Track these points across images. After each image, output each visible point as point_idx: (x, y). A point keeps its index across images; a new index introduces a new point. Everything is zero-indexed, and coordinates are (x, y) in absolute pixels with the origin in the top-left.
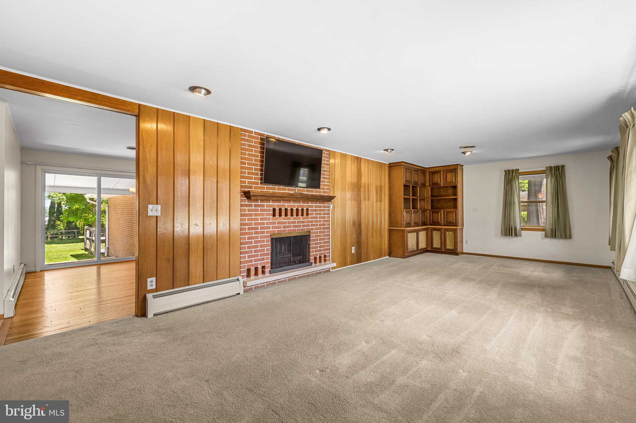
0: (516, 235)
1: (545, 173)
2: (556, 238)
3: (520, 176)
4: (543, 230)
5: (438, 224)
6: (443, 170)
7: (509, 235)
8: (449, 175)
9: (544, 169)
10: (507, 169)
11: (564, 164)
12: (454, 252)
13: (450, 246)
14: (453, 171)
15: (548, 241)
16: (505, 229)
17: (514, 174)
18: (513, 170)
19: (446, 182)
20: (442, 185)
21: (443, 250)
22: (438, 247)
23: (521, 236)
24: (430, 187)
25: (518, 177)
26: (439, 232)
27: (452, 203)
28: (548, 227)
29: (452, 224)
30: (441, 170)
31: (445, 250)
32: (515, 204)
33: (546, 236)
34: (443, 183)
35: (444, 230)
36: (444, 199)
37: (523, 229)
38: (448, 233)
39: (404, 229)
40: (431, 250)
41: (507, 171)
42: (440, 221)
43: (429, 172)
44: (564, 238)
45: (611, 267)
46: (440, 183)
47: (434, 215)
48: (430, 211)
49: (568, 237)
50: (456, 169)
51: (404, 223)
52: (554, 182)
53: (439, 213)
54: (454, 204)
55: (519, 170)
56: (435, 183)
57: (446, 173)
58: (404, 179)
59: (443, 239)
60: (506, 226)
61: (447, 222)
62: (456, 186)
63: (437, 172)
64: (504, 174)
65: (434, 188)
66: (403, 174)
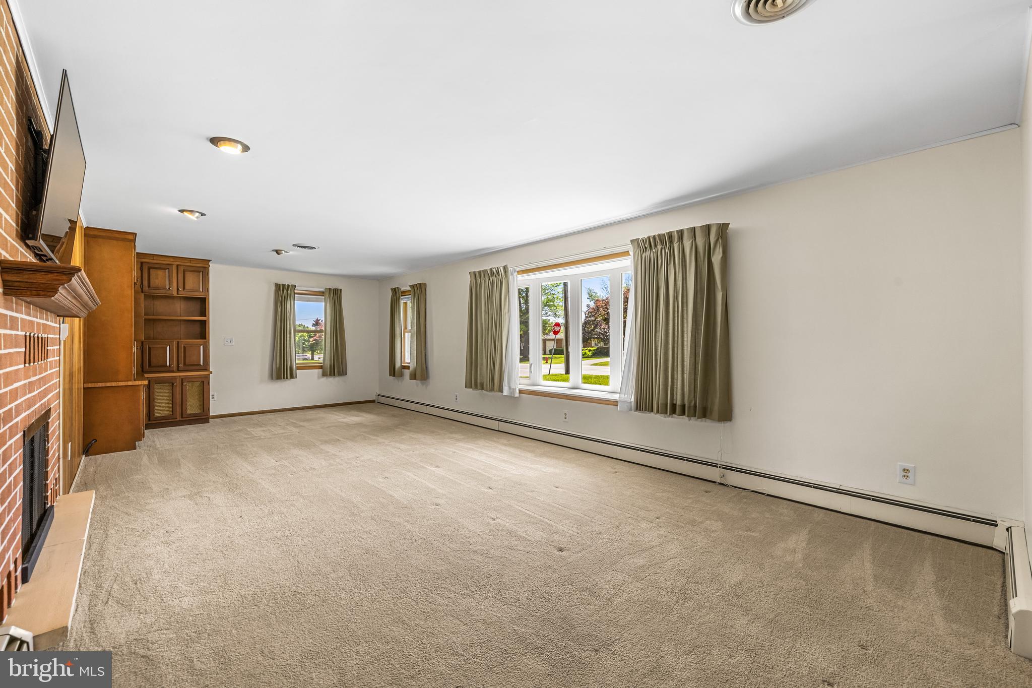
0: (292, 377)
1: (323, 296)
2: (334, 375)
3: (296, 295)
4: (321, 367)
5: (163, 368)
6: (177, 266)
7: (284, 378)
8: (192, 281)
9: (322, 290)
10: (280, 282)
11: (340, 288)
12: (202, 417)
13: (192, 407)
14: (200, 272)
15: (324, 380)
16: (279, 370)
17: (289, 292)
18: (288, 286)
19: (184, 288)
20: (176, 293)
21: (179, 418)
22: (166, 414)
23: (296, 378)
24: (143, 295)
25: (293, 296)
26: (167, 384)
27: (197, 329)
28: (328, 363)
29: (196, 367)
30: (173, 265)
31: (182, 417)
32: (290, 333)
33: (324, 375)
34: (178, 289)
35: (182, 379)
36: (180, 320)
37: (299, 368)
38: (190, 384)
39: (137, 383)
40: (150, 422)
41: (280, 285)
42: (168, 364)
43: (142, 263)
44: (341, 375)
45: (375, 400)
46: (169, 288)
47: (153, 352)
48: (144, 342)
49: (344, 373)
50: (206, 267)
51: (134, 370)
52: (332, 307)
53: (168, 348)
54: (202, 331)
55: (295, 286)
56: (157, 288)
57: (184, 272)
58: (135, 273)
59: (178, 397)
60: (278, 366)
61: (185, 364)
62: (206, 298)
63: (163, 266)
64: (273, 288)
65: (154, 297)
66: (133, 260)
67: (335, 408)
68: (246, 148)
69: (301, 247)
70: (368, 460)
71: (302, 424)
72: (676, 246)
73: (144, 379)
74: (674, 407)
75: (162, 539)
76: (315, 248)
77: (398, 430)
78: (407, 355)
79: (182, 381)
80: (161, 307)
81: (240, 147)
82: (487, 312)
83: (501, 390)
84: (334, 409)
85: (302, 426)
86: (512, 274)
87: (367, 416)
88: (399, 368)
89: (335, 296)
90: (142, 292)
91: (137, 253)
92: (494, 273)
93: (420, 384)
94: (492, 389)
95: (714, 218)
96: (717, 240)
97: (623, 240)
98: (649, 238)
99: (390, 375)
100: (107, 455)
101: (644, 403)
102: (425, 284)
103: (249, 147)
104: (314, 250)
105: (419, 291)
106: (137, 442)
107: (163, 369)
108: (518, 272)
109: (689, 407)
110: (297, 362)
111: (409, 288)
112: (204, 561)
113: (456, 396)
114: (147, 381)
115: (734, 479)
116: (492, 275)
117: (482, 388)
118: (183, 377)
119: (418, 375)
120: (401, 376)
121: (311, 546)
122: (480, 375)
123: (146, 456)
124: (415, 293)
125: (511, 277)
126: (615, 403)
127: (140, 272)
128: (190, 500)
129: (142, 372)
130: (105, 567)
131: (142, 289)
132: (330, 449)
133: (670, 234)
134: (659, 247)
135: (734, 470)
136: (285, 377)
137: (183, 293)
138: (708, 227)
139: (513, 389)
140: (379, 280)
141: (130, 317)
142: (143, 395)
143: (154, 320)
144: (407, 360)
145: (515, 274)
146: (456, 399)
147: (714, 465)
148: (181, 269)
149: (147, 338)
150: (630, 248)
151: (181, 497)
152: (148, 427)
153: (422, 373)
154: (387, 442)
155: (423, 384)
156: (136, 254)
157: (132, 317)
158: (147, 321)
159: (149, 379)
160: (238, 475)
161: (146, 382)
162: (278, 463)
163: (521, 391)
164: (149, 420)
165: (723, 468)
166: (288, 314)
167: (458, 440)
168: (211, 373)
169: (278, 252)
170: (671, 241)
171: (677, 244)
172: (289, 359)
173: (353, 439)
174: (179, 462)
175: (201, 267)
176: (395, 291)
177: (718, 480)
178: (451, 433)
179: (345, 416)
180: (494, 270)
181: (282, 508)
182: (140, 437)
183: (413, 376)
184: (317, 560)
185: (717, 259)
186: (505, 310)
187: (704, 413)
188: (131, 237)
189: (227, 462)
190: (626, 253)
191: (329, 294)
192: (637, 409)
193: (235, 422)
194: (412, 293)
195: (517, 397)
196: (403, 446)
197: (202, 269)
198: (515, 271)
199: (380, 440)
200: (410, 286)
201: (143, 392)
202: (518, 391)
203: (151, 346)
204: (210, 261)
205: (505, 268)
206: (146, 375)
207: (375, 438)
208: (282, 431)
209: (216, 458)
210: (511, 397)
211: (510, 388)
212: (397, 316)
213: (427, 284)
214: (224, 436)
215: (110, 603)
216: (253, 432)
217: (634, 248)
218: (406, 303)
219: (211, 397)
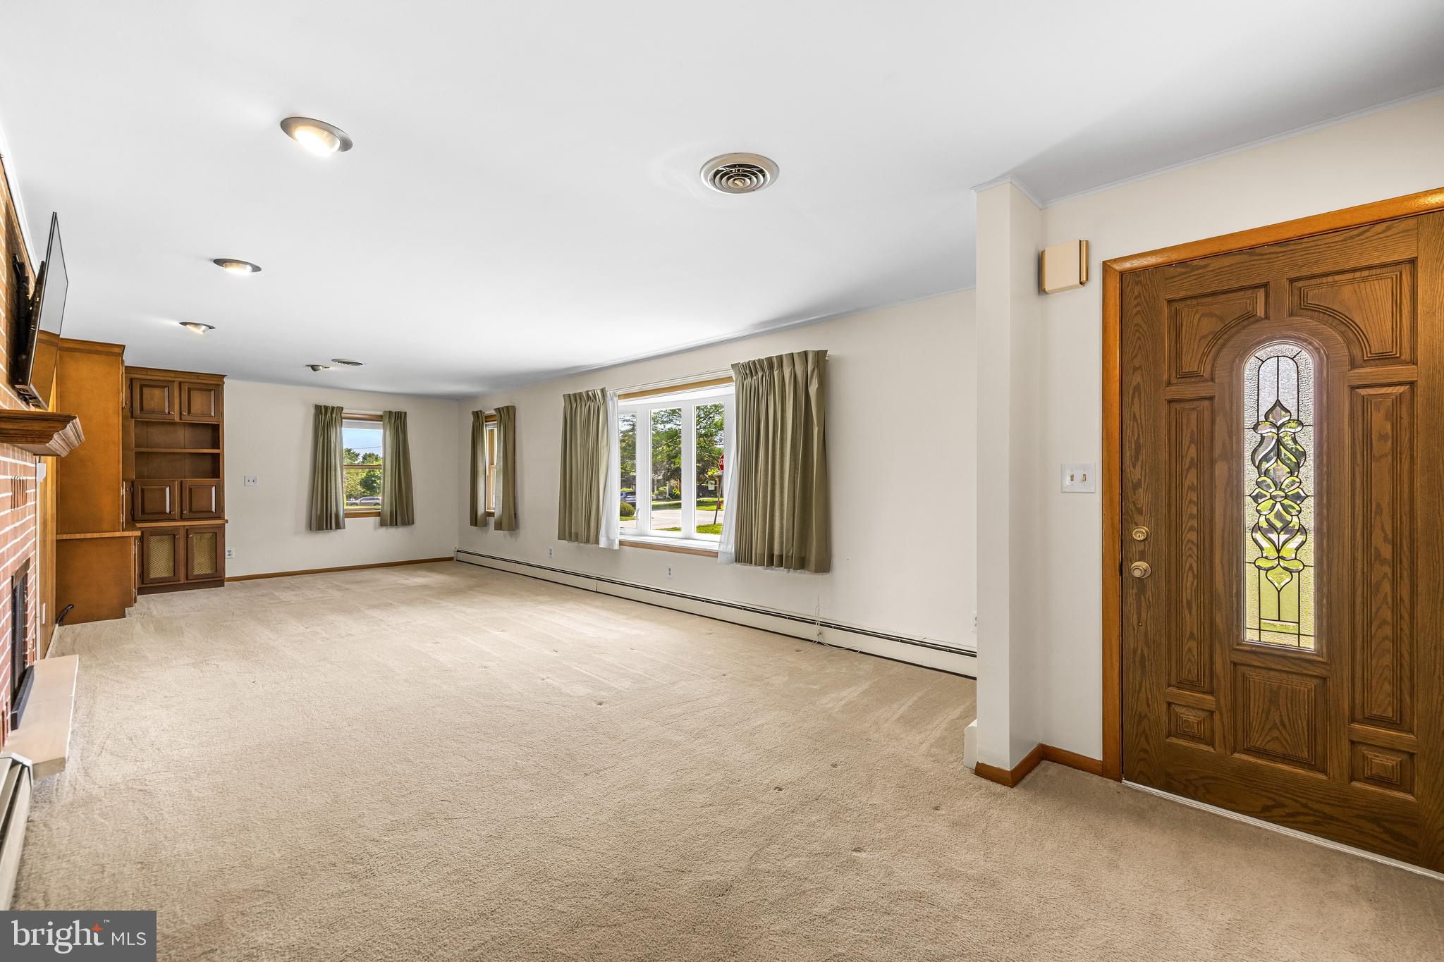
0: (338, 527)
1: (381, 421)
2: (396, 524)
3: (343, 420)
4: (379, 514)
5: (161, 515)
6: (180, 383)
7: (327, 529)
8: (198, 402)
9: (380, 413)
10: (322, 404)
11: (404, 411)
12: (215, 579)
13: (201, 566)
14: (211, 390)
15: (383, 531)
16: (320, 519)
17: (334, 416)
18: (333, 408)
19: (189, 412)
20: (178, 418)
21: (183, 581)
22: (165, 575)
23: (344, 528)
24: (133, 420)
25: (340, 421)
26: (166, 537)
27: (207, 465)
28: (387, 509)
29: (206, 514)
30: (174, 381)
31: (187, 579)
32: (335, 470)
33: (383, 524)
34: (181, 414)
35: (187, 530)
36: (185, 453)
37: (348, 515)
38: (198, 536)
39: (126, 534)
40: (144, 586)
41: (321, 406)
42: (168, 510)
43: (131, 380)
44: (406, 525)
45: (453, 558)
46: (169, 413)
47: (148, 495)
48: (135, 483)
49: (411, 522)
50: (219, 385)
51: (123, 518)
52: (394, 436)
53: (168, 489)
54: (214, 467)
55: (343, 408)
56: (153, 412)
57: (189, 390)
58: (123, 396)
59: (182, 552)
60: (319, 512)
61: (190, 510)
62: (219, 425)
63: (161, 384)
64: (312, 411)
65: (148, 424)
66: (120, 377)
67: (397, 568)
68: (256, 269)
69: (344, 362)
70: (421, 625)
71: (347, 586)
72: (776, 373)
73: (135, 529)
74: (771, 556)
75: (161, 704)
76: (362, 364)
77: (470, 592)
78: (492, 499)
79: (188, 531)
80: (159, 437)
81: (249, 268)
82: (583, 445)
83: (597, 542)
84: (395, 569)
85: (347, 589)
86: (612, 399)
87: (435, 577)
88: (482, 515)
89: (396, 422)
90: (132, 417)
91: (126, 367)
92: (590, 397)
93: (508, 537)
94: (588, 541)
95: (812, 344)
96: (814, 369)
97: (724, 363)
98: (749, 362)
99: (471, 525)
100: (88, 624)
101: (743, 555)
102: (514, 408)
103: (257, 267)
104: (361, 366)
105: (507, 416)
106: (126, 609)
107: (161, 517)
108: (619, 396)
109: (787, 557)
110: (346, 507)
111: (493, 412)
112: (207, 720)
113: (551, 550)
114: (140, 532)
115: (832, 636)
116: (588, 400)
117: (577, 539)
118: (188, 527)
119: (505, 524)
120: (486, 526)
121: (330, 706)
122: (576, 522)
123: (139, 624)
124: (501, 419)
125: (610, 404)
126: (715, 554)
127: (129, 391)
128: (195, 668)
129: (132, 520)
130: (95, 727)
131: (132, 413)
132: (377, 614)
133: (770, 360)
134: (760, 374)
135: (831, 627)
136: (328, 527)
137: (188, 419)
138: (806, 353)
139: (612, 540)
140: (457, 400)
141: (116, 452)
142: (134, 549)
143: (149, 453)
144: (493, 505)
145: (616, 399)
146: (551, 554)
147: (812, 622)
148: (185, 387)
149: (140, 476)
150: (732, 373)
151: (184, 665)
152: (142, 591)
153: (510, 521)
154: (451, 605)
155: (511, 535)
156: (124, 368)
157: (119, 451)
158: (139, 455)
159: (143, 530)
160: (256, 642)
161: (138, 533)
162: (308, 630)
163: (621, 543)
164: (143, 583)
165: (821, 625)
166: (333, 445)
167: (542, 603)
168: (227, 521)
169: (314, 368)
170: (771, 367)
171: (777, 372)
172: (334, 503)
173: (410, 603)
174: (181, 630)
175: (212, 385)
176: (477, 415)
177: (816, 638)
178: (537, 595)
179: (407, 577)
180: (590, 393)
181: (303, 674)
182: (131, 602)
183: (499, 526)
184: (332, 717)
185: (813, 389)
186: (602, 443)
187: (802, 564)
188: (117, 350)
189: (244, 629)
190: (729, 379)
191: (390, 418)
192: (736, 561)
193: (259, 585)
194: (498, 417)
195: (616, 550)
196: (469, 610)
197: (213, 387)
198: (615, 394)
199: (444, 603)
200: (495, 410)
201: (135, 545)
202: (617, 543)
203: (144, 487)
204: (224, 376)
205: (603, 391)
206: (138, 525)
207: (438, 601)
208: (320, 595)
209: (230, 625)
210: (609, 551)
211: (608, 538)
212: (480, 447)
213: (516, 407)
214: (242, 602)
215: (103, 754)
216: (281, 596)
217: (736, 374)
218: (492, 431)
219: (227, 553)
